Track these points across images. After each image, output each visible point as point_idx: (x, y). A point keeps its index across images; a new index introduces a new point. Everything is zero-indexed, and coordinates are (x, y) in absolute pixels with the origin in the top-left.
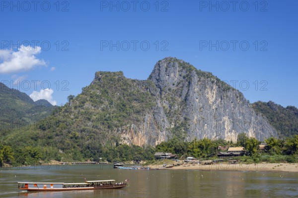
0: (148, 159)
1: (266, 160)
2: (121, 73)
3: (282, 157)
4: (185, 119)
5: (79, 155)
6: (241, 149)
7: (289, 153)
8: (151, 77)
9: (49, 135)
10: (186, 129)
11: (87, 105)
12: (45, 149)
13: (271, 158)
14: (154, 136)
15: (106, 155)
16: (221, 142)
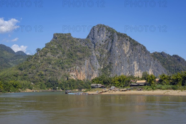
0: (87, 88)
1: (160, 88)
2: (70, 34)
3: (170, 86)
4: (110, 63)
5: (44, 85)
6: (144, 81)
7: (174, 84)
8: (88, 37)
9: (25, 73)
10: (111, 69)
11: (49, 54)
12: (23, 82)
13: (163, 87)
14: (90, 74)
15: (61, 86)
16: (132, 77)
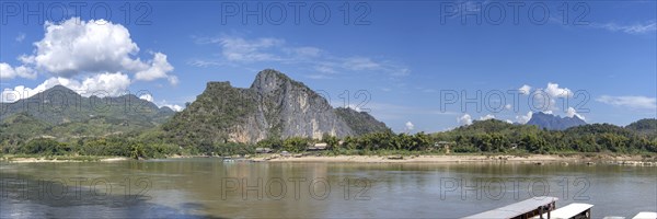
0: (251, 153)
1: (343, 154)
2: (228, 82)
3: (356, 151)
4: (281, 120)
5: (195, 150)
6: (325, 145)
7: (360, 148)
8: (253, 86)
9: (172, 134)
10: (282, 129)
11: (201, 110)
12: (169, 146)
13: (348, 152)
14: (255, 135)
15: (217, 151)
16: (310, 139)
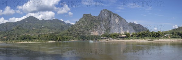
0: (99, 39)
1: (132, 39)
2: (91, 14)
3: (136, 38)
4: (110, 27)
5: (79, 38)
6: (125, 36)
7: (138, 37)
8: (99, 15)
9: (71, 33)
10: (110, 30)
11: (81, 24)
12: (70, 37)
13: (133, 38)
14: (100, 32)
15: (87, 38)
16: (120, 34)
